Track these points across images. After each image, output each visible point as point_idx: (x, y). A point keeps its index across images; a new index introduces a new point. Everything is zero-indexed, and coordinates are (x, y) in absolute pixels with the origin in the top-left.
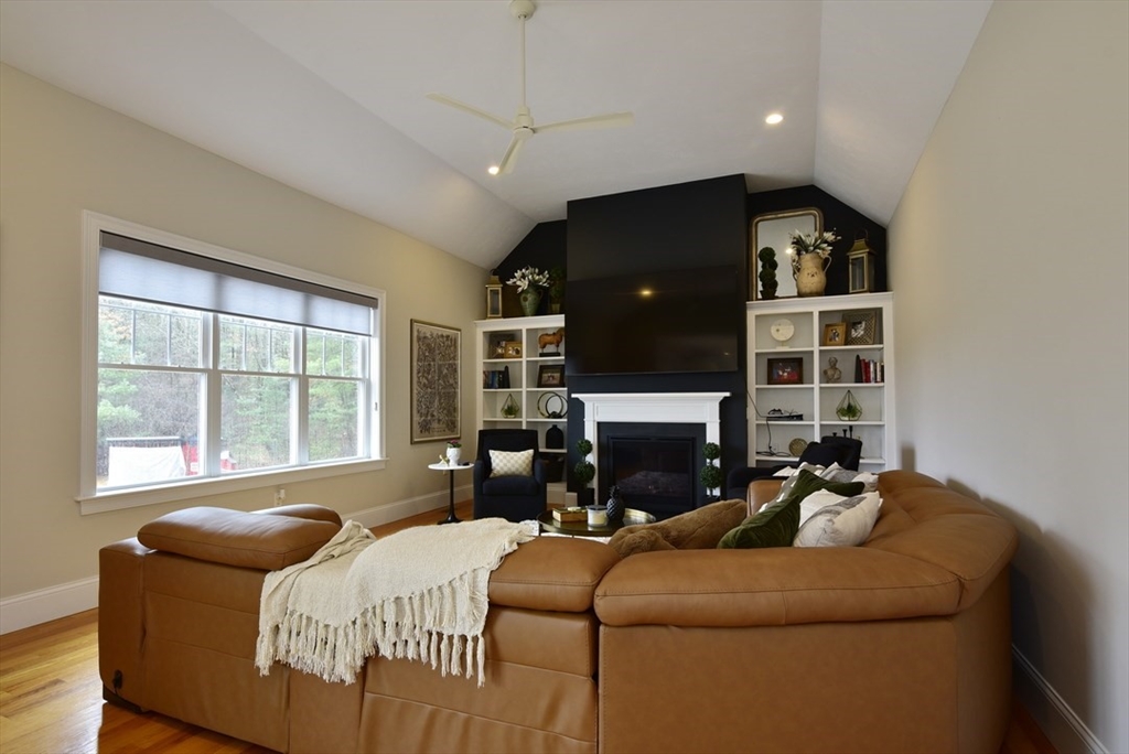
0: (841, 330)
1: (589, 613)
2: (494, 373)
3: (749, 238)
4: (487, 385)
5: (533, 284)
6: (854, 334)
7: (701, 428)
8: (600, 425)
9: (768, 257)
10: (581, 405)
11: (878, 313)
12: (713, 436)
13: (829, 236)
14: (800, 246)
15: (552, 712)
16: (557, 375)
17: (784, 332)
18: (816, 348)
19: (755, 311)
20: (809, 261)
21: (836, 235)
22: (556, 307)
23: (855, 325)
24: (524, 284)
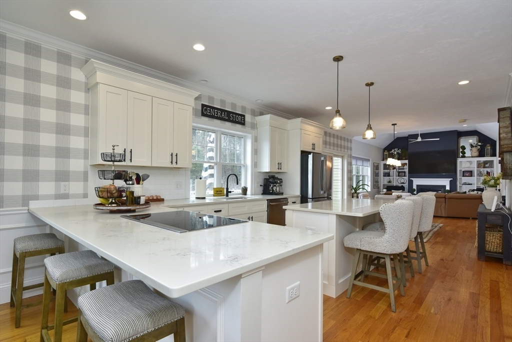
0: (483, 165)
1: (445, 198)
2: (386, 173)
3: (458, 143)
4: (384, 176)
5: (398, 153)
6: (486, 166)
7: (445, 186)
8: (417, 186)
9: (464, 148)
10: (412, 181)
11: (492, 161)
12: (448, 188)
13: (480, 144)
14: (472, 146)
15: (441, 206)
16: (404, 174)
17: (468, 165)
18: (476, 169)
19: (459, 160)
20: (474, 149)
21: (481, 143)
22: (404, 158)
23: (487, 164)
24: (395, 153)
